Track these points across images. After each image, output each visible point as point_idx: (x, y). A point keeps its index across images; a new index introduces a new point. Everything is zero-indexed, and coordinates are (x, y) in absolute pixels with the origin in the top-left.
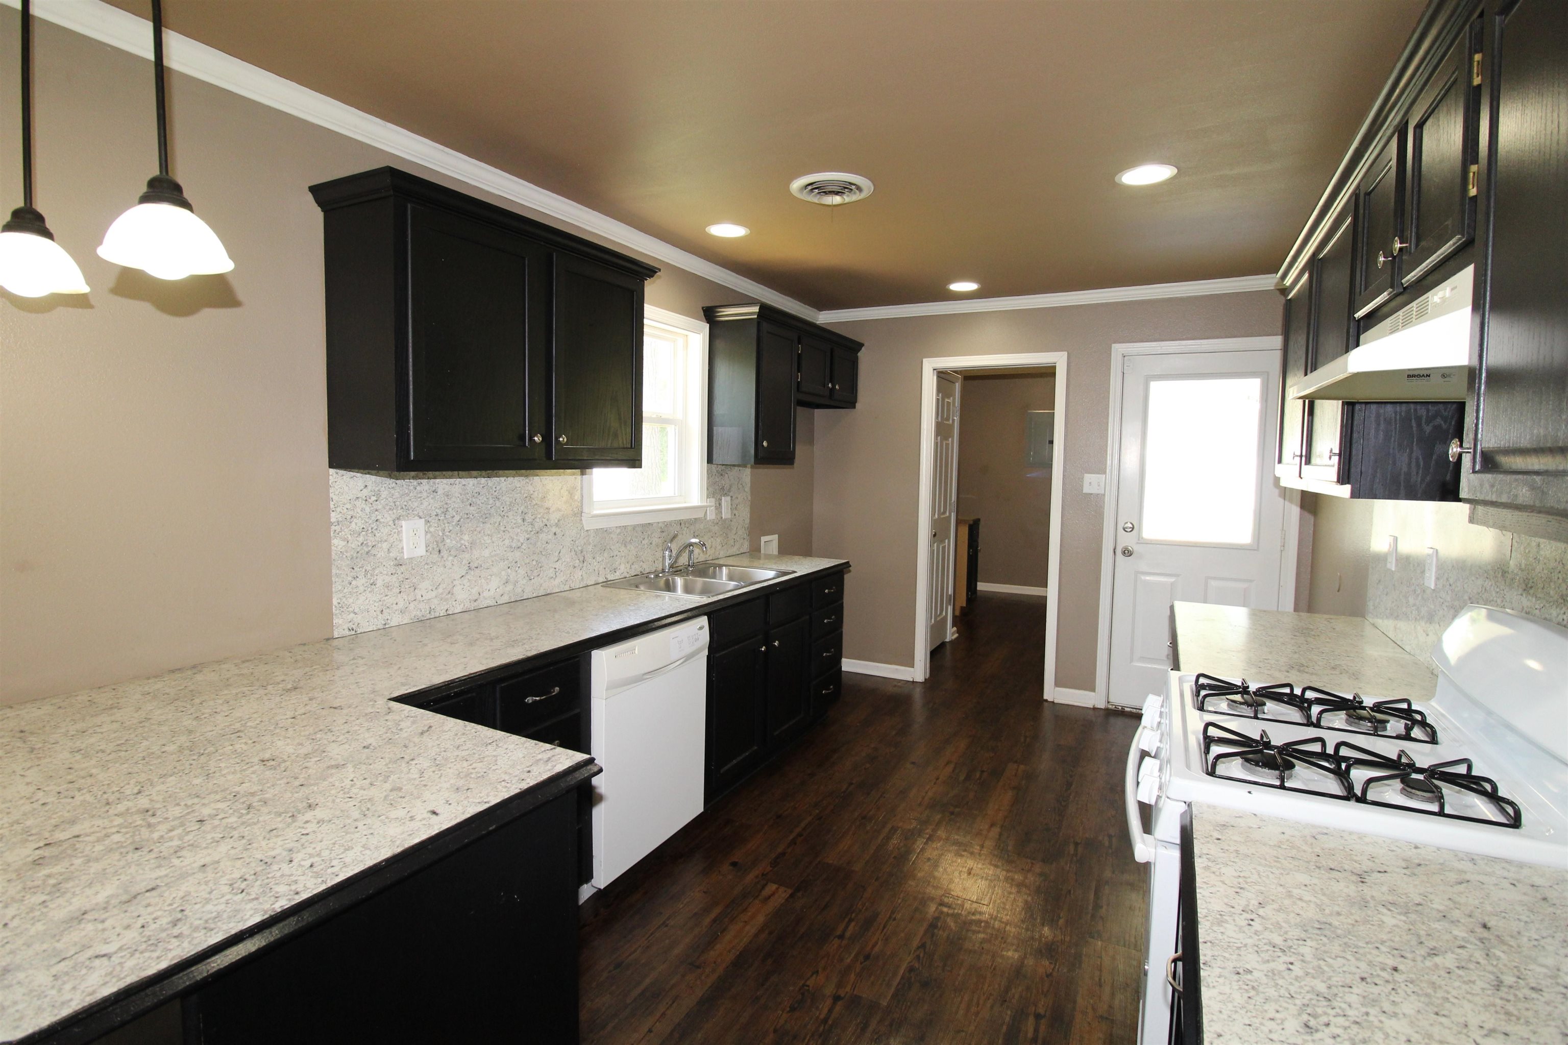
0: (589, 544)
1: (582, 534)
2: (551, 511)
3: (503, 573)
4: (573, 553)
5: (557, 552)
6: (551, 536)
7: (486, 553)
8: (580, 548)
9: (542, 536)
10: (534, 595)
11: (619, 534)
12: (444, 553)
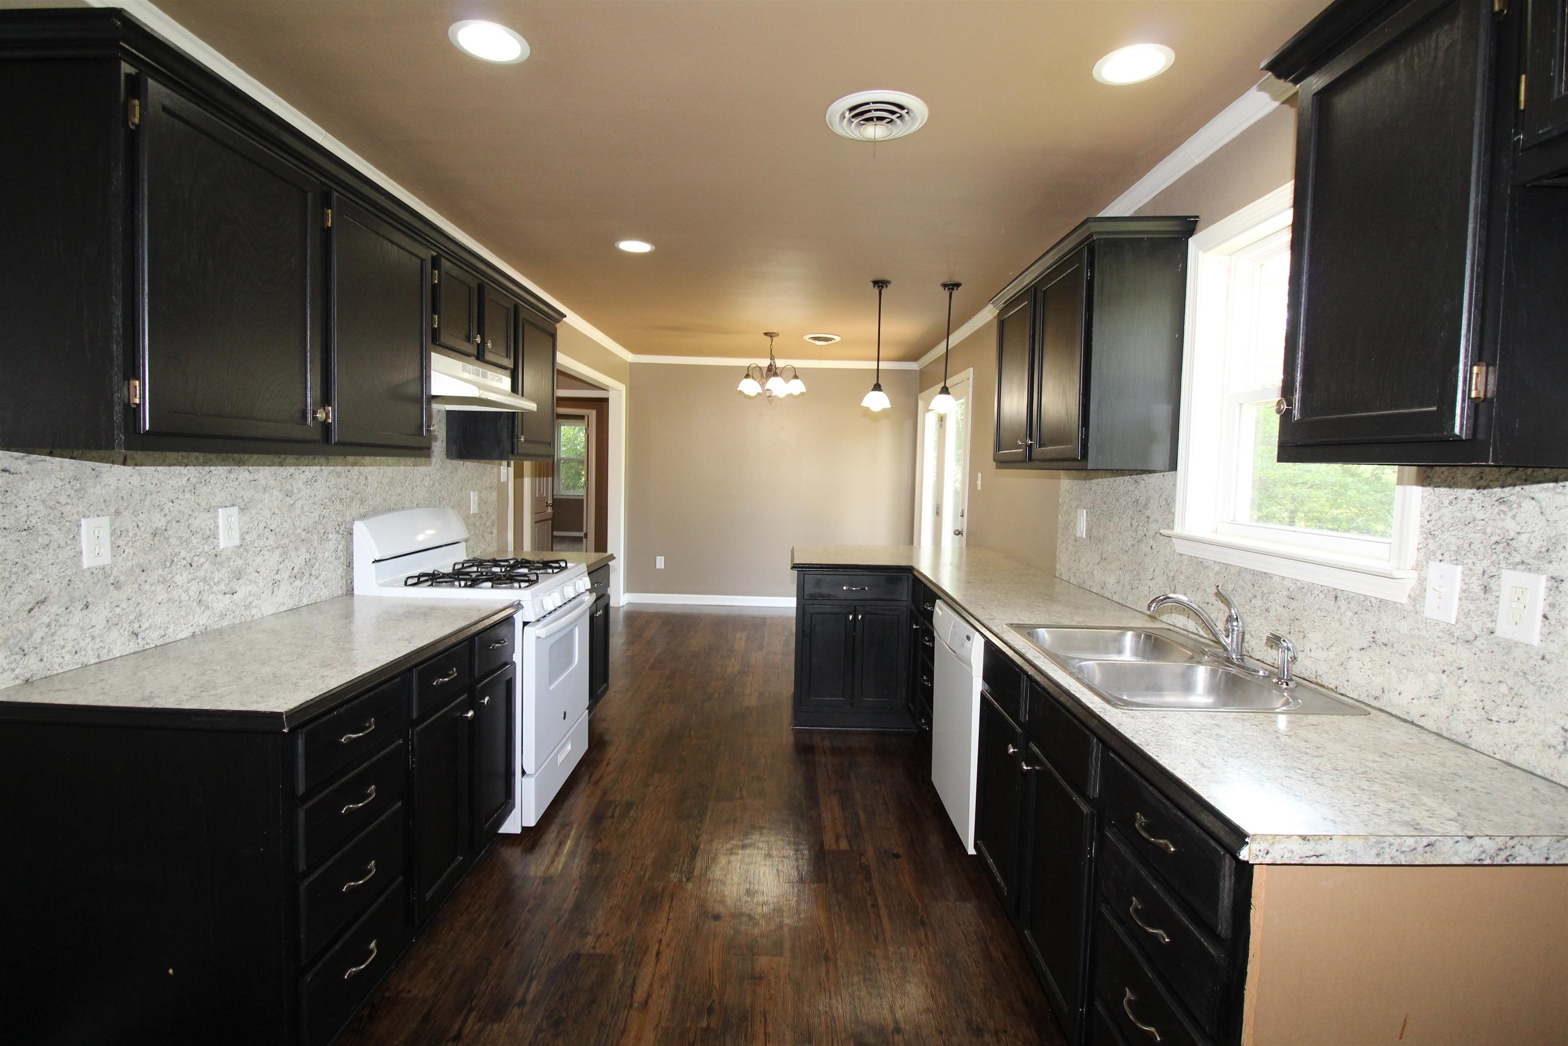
0: (1182, 573)
1: (1176, 557)
2: (1151, 520)
3: (1117, 572)
4: (1165, 577)
5: (1153, 569)
6: (1148, 549)
7: (1110, 548)
8: (1172, 574)
9: (1142, 545)
10: (1134, 607)
11: (1217, 573)
12: (1092, 539)
